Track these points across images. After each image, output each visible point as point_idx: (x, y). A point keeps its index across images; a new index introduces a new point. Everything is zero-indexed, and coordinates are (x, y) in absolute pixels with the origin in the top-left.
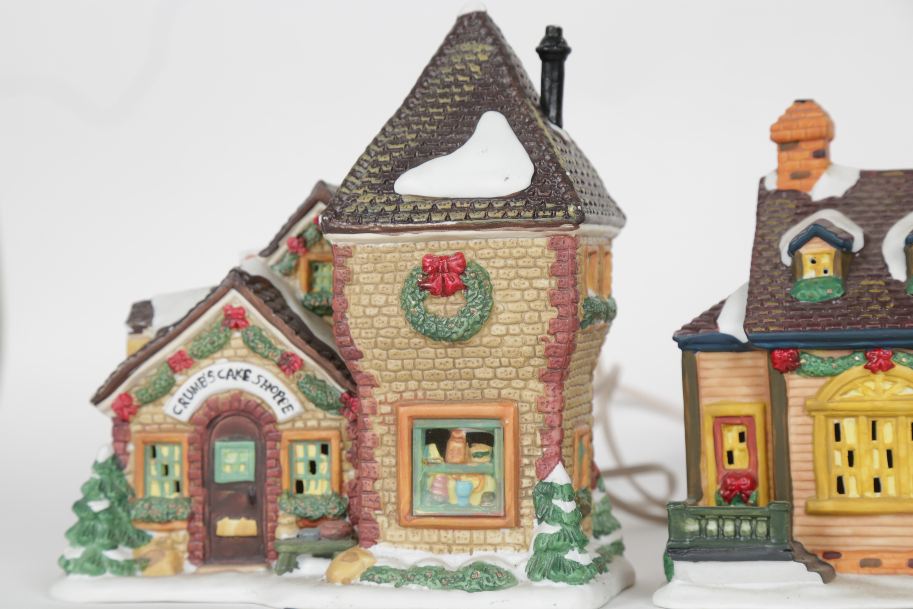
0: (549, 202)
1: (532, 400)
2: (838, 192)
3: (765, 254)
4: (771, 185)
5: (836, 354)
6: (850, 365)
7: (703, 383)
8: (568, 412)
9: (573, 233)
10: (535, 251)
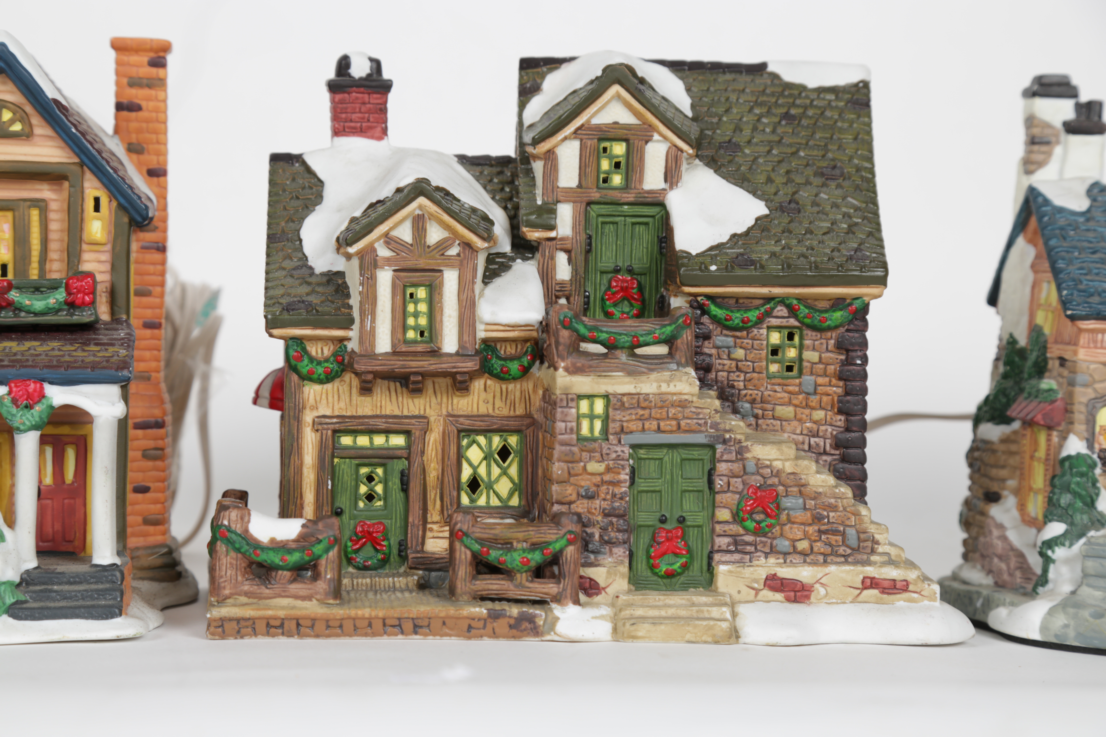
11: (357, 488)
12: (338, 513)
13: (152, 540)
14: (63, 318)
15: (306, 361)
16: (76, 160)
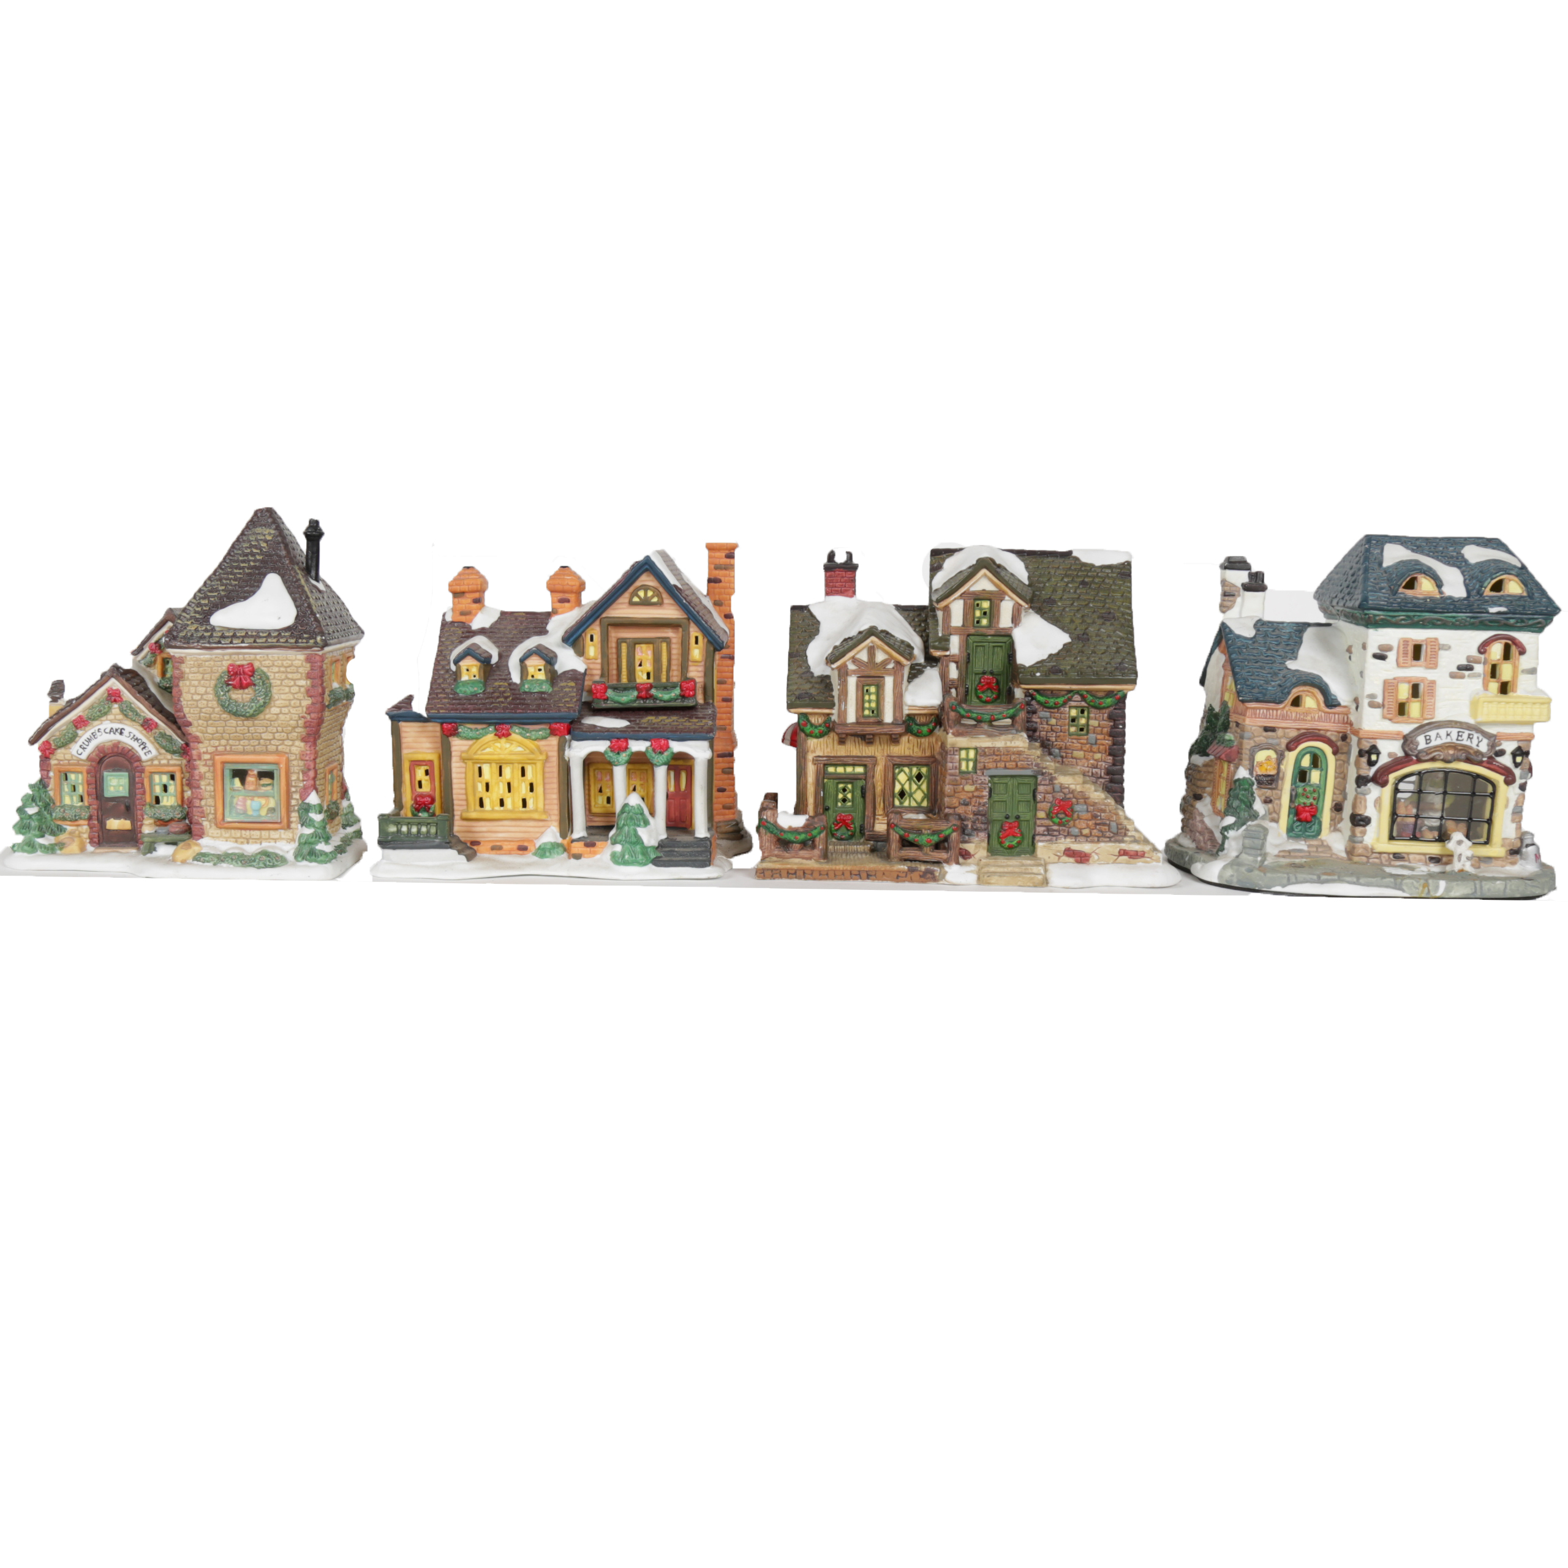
0: (305, 633)
1: (297, 752)
2: (487, 625)
3: (442, 663)
4: (449, 619)
5: (479, 726)
6: (487, 733)
7: (404, 740)
8: (321, 759)
9: (320, 653)
10: (297, 663)
11: (837, 795)
12: (827, 809)
13: (728, 817)
14: (679, 703)
15: (809, 726)
16: (686, 616)
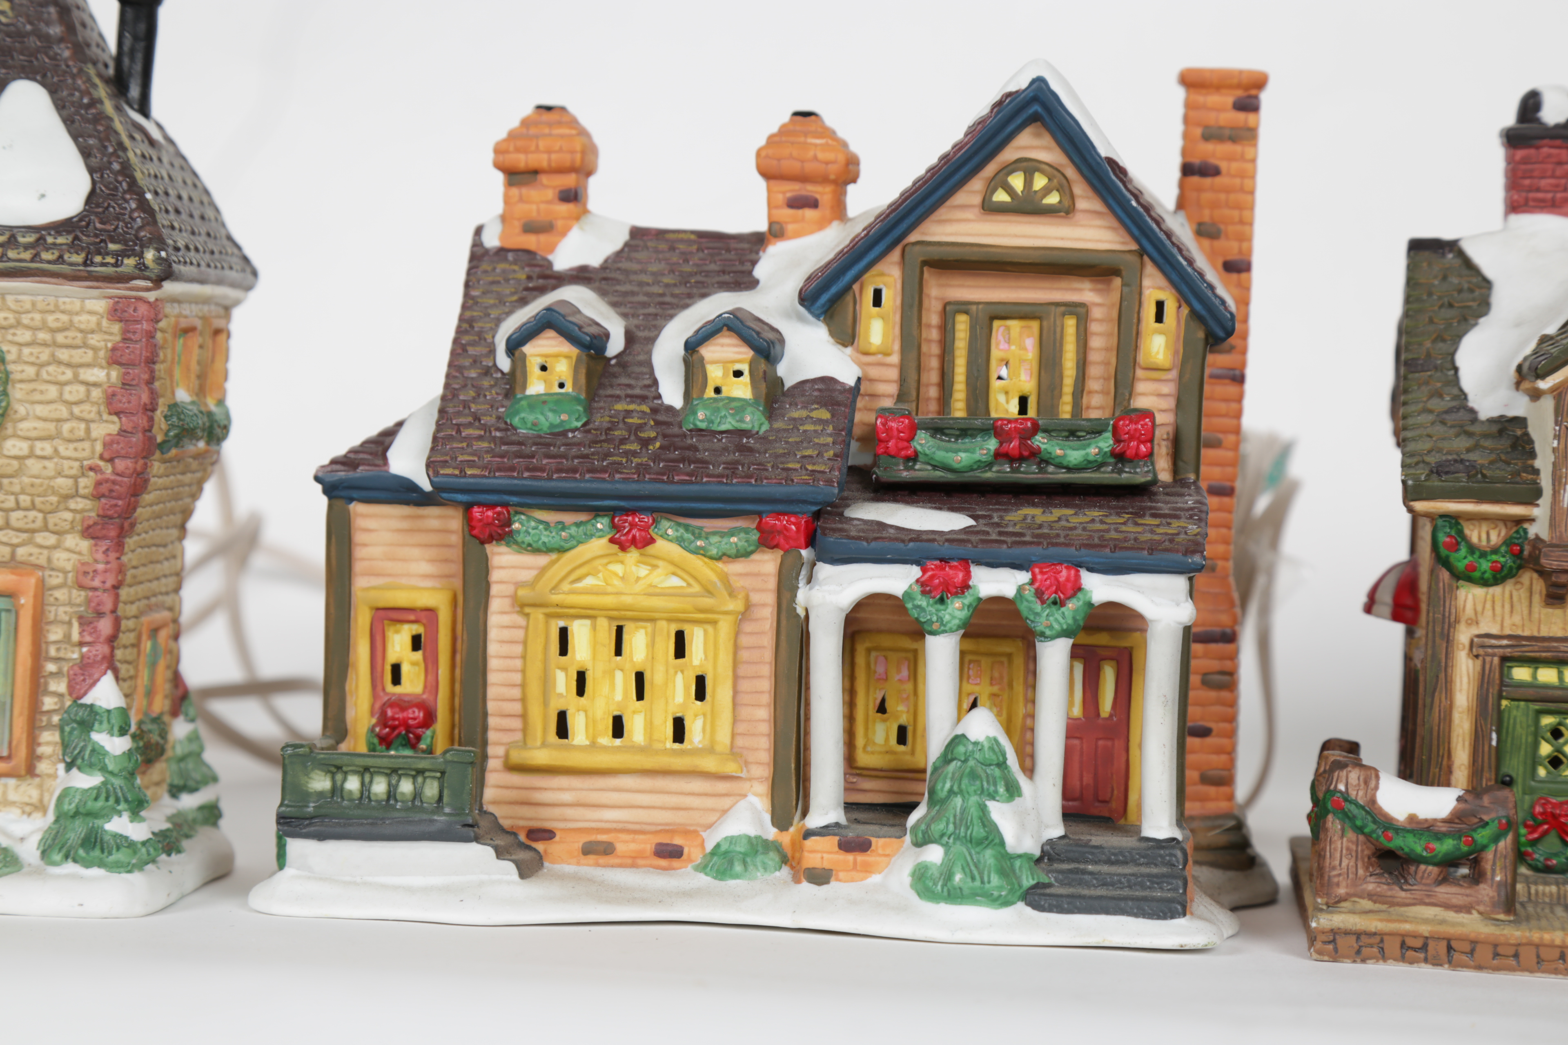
0: (113, 241)
1: (69, 566)
2: (595, 260)
3: (471, 351)
4: (492, 240)
5: (568, 518)
6: (589, 536)
7: (359, 553)
8: (132, 590)
9: (151, 296)
10: (85, 321)
11: (1536, 746)
12: (1507, 782)
13: (1212, 807)
14: (1107, 476)
15: (1463, 551)
16: (1134, 247)
